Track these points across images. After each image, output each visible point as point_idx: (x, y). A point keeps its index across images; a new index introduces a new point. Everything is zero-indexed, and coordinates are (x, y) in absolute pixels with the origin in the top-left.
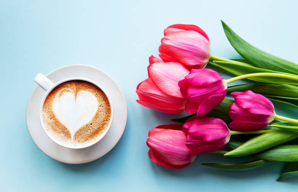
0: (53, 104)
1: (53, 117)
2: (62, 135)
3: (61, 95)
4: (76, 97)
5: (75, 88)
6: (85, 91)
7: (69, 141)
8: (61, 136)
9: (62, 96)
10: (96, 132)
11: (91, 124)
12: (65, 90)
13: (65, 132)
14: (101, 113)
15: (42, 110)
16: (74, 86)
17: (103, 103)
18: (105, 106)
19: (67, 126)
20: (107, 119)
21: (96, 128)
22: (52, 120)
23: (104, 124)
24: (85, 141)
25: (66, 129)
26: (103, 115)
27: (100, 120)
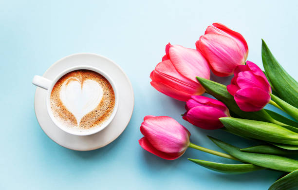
0: (60, 92)
1: (60, 104)
2: (69, 121)
3: (67, 83)
4: (82, 86)
5: (81, 77)
6: (91, 80)
7: (75, 127)
8: (68, 123)
9: (68, 85)
10: (101, 119)
11: (96, 111)
12: (71, 79)
13: (71, 118)
14: (105, 101)
15: (50, 98)
16: (80, 75)
17: (108, 91)
18: (109, 95)
19: (73, 113)
20: (111, 106)
21: (101, 115)
22: (59, 107)
23: (108, 111)
24: (90, 127)
25: (73, 116)
26: (107, 103)
27: (105, 107)
